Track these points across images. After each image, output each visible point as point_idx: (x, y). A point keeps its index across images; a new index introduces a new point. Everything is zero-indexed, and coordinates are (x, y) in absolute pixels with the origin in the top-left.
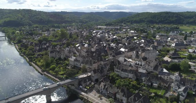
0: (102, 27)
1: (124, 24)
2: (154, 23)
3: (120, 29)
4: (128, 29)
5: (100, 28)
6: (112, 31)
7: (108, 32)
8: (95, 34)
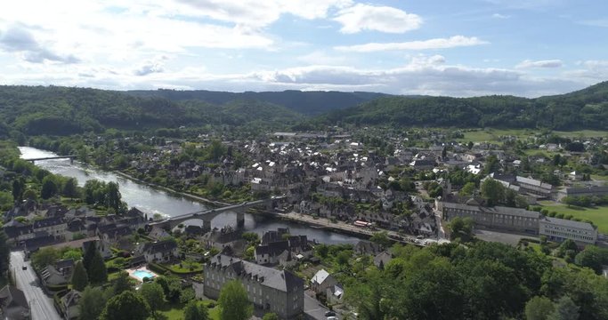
0: (286, 134)
1: (340, 126)
2: (412, 124)
3: (329, 139)
4: (348, 138)
5: (282, 138)
6: (311, 144)
7: (303, 146)
8: (276, 149)
